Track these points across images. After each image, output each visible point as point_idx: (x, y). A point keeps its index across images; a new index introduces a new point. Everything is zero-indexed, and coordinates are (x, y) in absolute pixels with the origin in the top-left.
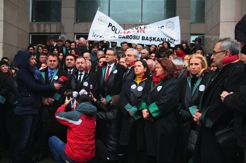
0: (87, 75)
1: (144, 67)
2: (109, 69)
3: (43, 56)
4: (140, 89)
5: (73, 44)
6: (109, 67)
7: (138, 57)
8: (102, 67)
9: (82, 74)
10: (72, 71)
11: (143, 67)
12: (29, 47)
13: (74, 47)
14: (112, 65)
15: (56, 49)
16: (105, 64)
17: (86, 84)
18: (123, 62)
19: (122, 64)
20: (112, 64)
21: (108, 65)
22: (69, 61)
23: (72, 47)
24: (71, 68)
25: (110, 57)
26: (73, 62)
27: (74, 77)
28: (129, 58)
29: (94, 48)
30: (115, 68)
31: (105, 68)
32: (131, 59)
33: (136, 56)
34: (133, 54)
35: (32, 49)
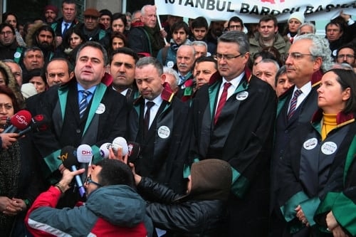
0: (167, 107)
1: (344, 89)
2: (225, 91)
4: (329, 148)
5: (119, 21)
6: (228, 86)
7: (324, 59)
8: (206, 86)
9: (154, 104)
10: (124, 93)
11: (338, 86)
13: (121, 30)
14: (236, 82)
15: (74, 35)
16: (216, 79)
17: (164, 132)
18: (267, 74)
19: (263, 78)
22: (122, 68)
23: (115, 29)
27: (134, 112)
28: (296, 62)
29: (177, 33)
30: (241, 88)
31: (216, 90)
32: (301, 67)
33: (316, 57)
34: (309, 50)
35: (8, 32)
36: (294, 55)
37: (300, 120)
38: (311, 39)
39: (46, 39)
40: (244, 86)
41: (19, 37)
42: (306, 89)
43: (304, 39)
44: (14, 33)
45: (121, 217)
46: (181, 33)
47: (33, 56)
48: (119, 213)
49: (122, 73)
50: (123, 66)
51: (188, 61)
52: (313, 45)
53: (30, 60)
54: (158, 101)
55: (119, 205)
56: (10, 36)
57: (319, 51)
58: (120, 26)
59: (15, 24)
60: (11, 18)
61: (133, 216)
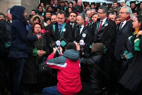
0: (85, 28)
1: (139, 22)
3: (48, 13)
6: (102, 22)
7: (130, 13)
8: (96, 22)
9: (81, 27)
10: (73, 24)
11: (137, 22)
12: (38, 7)
13: (72, 7)
16: (99, 20)
17: (84, 35)
20: (103, 19)
21: (101, 20)
22: (73, 17)
23: (70, 6)
24: (72, 23)
25: (100, 14)
26: (75, 18)
27: (77, 29)
28: (122, 15)
29: (87, 7)
30: (106, 22)
31: (99, 23)
32: (123, 16)
33: (128, 13)
34: (125, 11)
35: (41, 8)
36: (121, 13)
37: (123, 32)
38: (126, 8)
39: (50, 9)
40: (107, 22)
41: (44, 9)
42: (125, 22)
43: (124, 8)
44: (42, 8)
45: (74, 58)
46: (88, 7)
47: (49, 14)
48: (73, 57)
49: (73, 18)
50: (73, 16)
51: (90, 16)
52: (127, 10)
53: (48, 15)
54: (83, 26)
55: (73, 54)
56: (41, 9)
57: (129, 11)
58: (71, 6)
59: (43, 6)
60: (42, 4)
61: (77, 57)
